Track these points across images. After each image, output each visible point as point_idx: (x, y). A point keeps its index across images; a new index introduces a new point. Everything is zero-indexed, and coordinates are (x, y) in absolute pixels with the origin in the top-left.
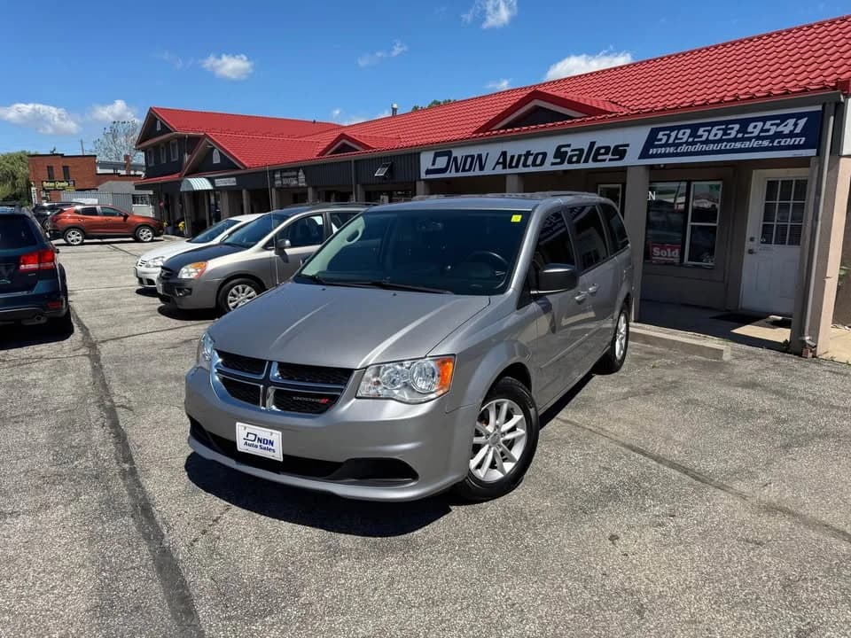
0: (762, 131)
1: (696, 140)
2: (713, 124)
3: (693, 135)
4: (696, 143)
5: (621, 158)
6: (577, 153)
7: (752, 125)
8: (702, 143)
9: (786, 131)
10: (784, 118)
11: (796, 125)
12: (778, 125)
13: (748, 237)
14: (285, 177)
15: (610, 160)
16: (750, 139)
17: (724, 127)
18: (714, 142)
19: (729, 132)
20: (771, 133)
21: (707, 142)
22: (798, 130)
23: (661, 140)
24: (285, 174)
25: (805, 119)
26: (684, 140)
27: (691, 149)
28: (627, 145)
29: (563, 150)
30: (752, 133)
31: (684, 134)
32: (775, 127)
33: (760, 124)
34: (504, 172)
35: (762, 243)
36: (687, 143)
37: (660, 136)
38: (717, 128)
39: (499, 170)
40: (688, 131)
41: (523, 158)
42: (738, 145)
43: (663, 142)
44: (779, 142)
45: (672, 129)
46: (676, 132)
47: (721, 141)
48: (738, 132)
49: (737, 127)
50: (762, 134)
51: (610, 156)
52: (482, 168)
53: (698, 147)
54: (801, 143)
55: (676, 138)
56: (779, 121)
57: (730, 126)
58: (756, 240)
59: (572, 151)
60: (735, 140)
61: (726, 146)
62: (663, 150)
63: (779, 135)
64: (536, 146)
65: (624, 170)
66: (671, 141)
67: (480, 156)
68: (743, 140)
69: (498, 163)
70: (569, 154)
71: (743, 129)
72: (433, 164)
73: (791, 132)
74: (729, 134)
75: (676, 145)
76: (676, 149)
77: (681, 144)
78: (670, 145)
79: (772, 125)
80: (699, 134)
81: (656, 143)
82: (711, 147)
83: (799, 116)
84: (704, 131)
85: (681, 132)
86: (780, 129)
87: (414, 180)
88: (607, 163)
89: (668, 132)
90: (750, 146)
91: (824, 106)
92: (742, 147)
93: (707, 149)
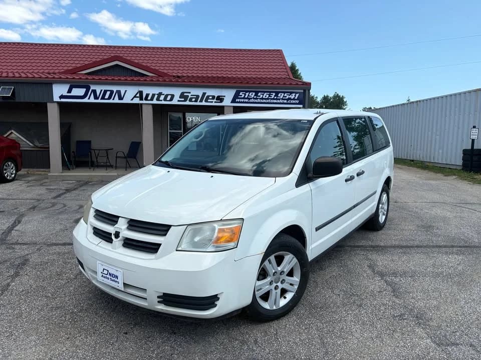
0: (284, 97)
1: (257, 97)
2: (265, 92)
3: (256, 95)
4: (258, 99)
5: (221, 102)
6: (195, 97)
7: (280, 94)
8: (260, 99)
9: (292, 98)
10: (291, 93)
11: (295, 96)
12: (289, 95)
15: (215, 102)
16: (279, 99)
17: (269, 93)
18: (265, 99)
19: (271, 96)
20: (287, 98)
21: (262, 99)
22: (296, 98)
23: (241, 96)
25: (298, 94)
26: (252, 97)
27: (255, 101)
28: (225, 96)
29: (185, 94)
30: (280, 97)
31: (252, 94)
33: (283, 94)
34: (141, 102)
36: (254, 98)
37: (241, 94)
38: (265, 94)
39: (137, 101)
40: (254, 94)
41: (156, 96)
42: (275, 101)
43: (243, 97)
44: (290, 101)
45: (247, 92)
46: (249, 93)
47: (268, 99)
48: (275, 96)
49: (274, 94)
51: (215, 100)
52: (121, 98)
53: (259, 101)
54: (298, 102)
55: (249, 96)
57: (271, 94)
60: (274, 99)
61: (270, 101)
62: (243, 100)
63: (289, 99)
64: (166, 91)
65: (223, 107)
67: (119, 92)
68: (277, 99)
69: (135, 97)
70: (190, 97)
71: (277, 95)
72: (69, 91)
73: (294, 98)
75: (249, 99)
77: (251, 98)
78: (246, 98)
79: (287, 95)
80: (259, 95)
81: (239, 97)
82: (264, 101)
83: (296, 93)
84: (261, 94)
85: (251, 93)
86: (290, 97)
87: (45, 101)
88: (214, 103)
89: (245, 93)
90: (280, 102)
91: (304, 91)
92: (277, 102)
93: (262, 101)
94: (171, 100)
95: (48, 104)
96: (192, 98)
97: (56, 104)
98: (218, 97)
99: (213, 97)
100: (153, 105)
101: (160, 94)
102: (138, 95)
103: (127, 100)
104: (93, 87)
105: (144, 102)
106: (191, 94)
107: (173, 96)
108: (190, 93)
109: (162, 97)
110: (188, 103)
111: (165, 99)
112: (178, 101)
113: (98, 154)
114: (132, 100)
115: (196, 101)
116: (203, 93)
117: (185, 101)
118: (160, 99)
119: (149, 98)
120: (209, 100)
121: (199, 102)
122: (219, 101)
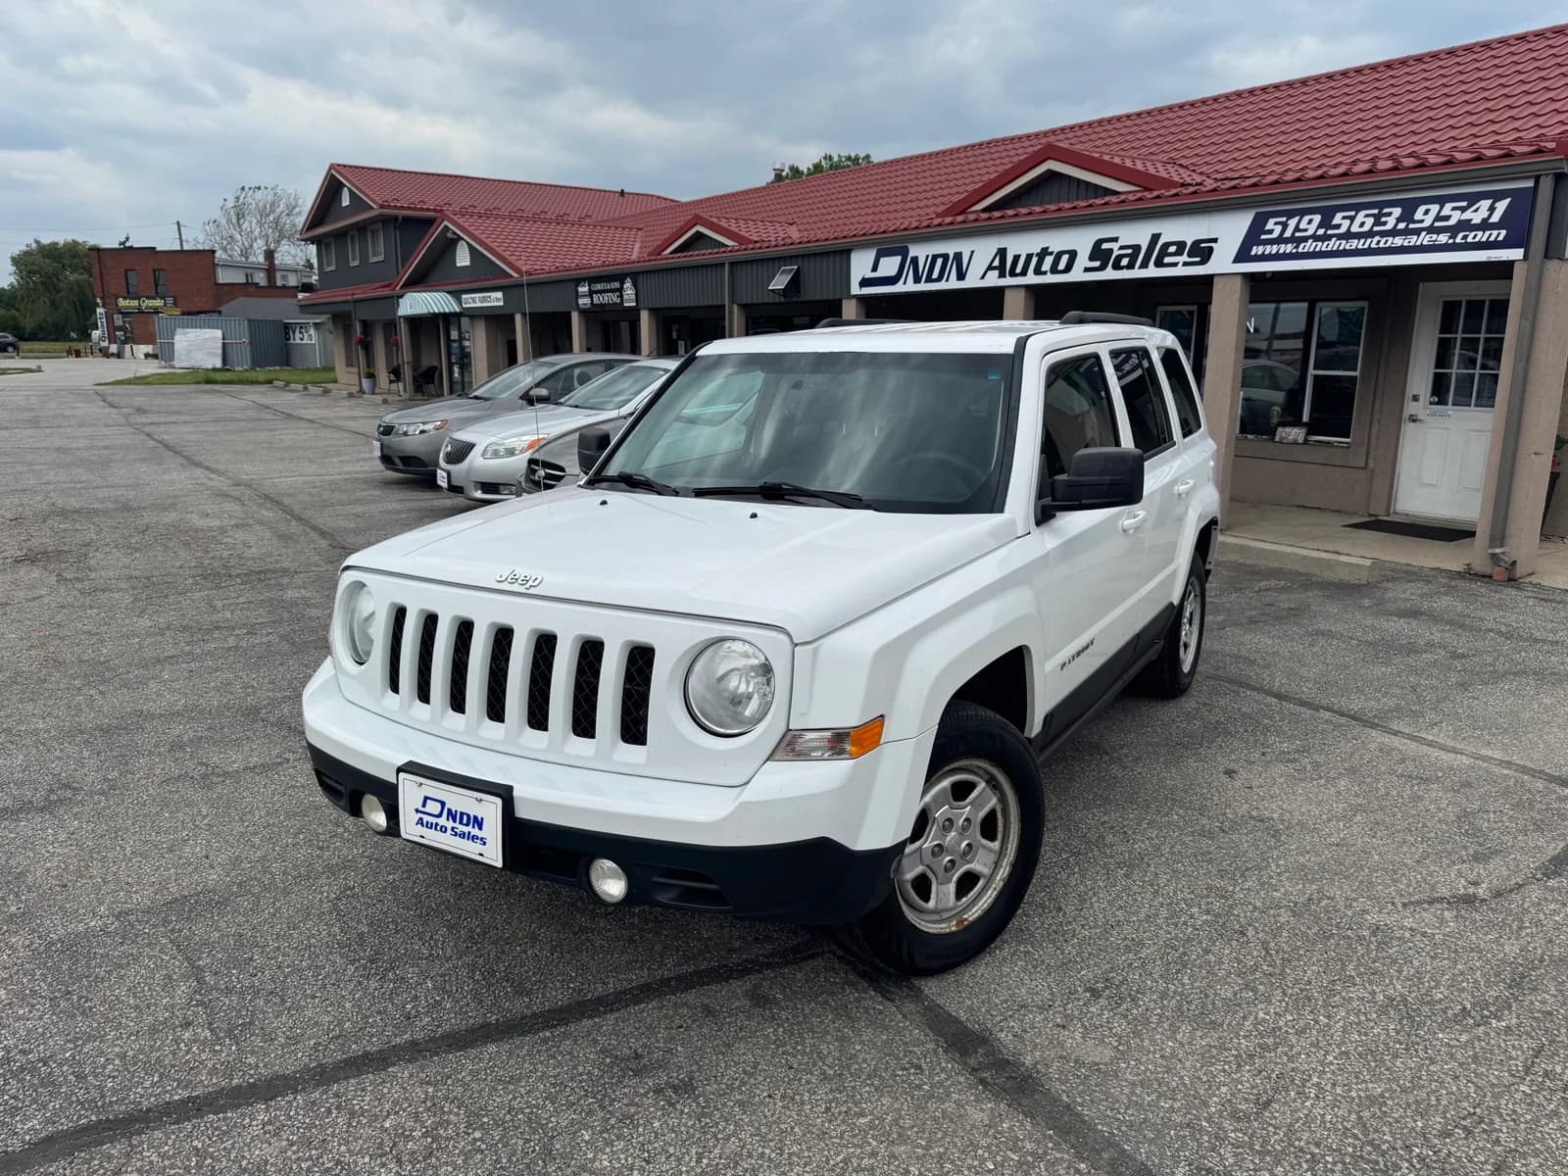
0: (1438, 218)
1: (1329, 232)
2: (1358, 208)
3: (1326, 223)
4: (1330, 238)
5: (1204, 261)
6: (1130, 251)
7: (1422, 209)
8: (1340, 237)
9: (1477, 219)
10: (1473, 199)
11: (1492, 209)
12: (1463, 210)
13: (1409, 394)
14: (597, 292)
15: (1185, 264)
16: (1417, 232)
17: (1376, 211)
18: (1359, 236)
19: (1383, 219)
20: (1452, 222)
21: (1348, 235)
22: (1495, 218)
23: (1271, 232)
24: (599, 287)
25: (1508, 201)
26: (1310, 233)
27: (1322, 246)
28: (1215, 240)
29: (1105, 246)
31: (1310, 222)
32: (1459, 212)
33: (1434, 208)
34: (1003, 282)
35: (1431, 403)
36: (1315, 238)
37: (1270, 225)
38: (1365, 213)
39: (993, 280)
40: (1317, 218)
41: (1035, 260)
42: (1398, 241)
43: (1275, 235)
44: (1465, 237)
45: (1290, 214)
46: (1297, 218)
47: (1370, 234)
48: (1399, 220)
49: (1397, 212)
50: (1437, 224)
51: (1185, 258)
52: (961, 276)
53: (1333, 245)
54: (1501, 238)
55: (1297, 229)
56: (1464, 204)
57: (1386, 211)
58: (1421, 399)
59: (1121, 248)
60: (1394, 233)
61: (1379, 242)
62: (1274, 249)
63: (1465, 226)
64: (1058, 241)
65: (1208, 281)
66: (1288, 234)
67: (958, 256)
68: (1407, 232)
70: (1115, 254)
71: (1407, 216)
72: (875, 269)
73: (1485, 220)
74: (1385, 223)
75: (1299, 241)
76: (1297, 247)
77: (1305, 239)
78: (1287, 241)
79: (1454, 209)
80: (1336, 221)
81: (1263, 237)
82: (1354, 244)
83: (1498, 196)
84: (1344, 218)
85: (1306, 218)
86: (1467, 215)
87: (838, 297)
88: (1180, 268)
89: (1284, 219)
90: (1418, 243)
91: (1537, 179)
92: (1406, 244)
93: (1347, 247)
94: (1068, 268)
95: (844, 302)
96: (1120, 258)
97: (854, 301)
98: (1196, 243)
99: (1181, 246)
100: (1029, 288)
101: (1044, 252)
102: (996, 263)
103: (972, 281)
104: (912, 253)
105: (1008, 281)
106: (1121, 243)
107: (1073, 254)
108: (1115, 240)
109: (1048, 261)
110: (1109, 274)
111: (1054, 270)
112: (1087, 270)
114: (983, 278)
115: (1131, 266)
116: (1153, 235)
117: (1102, 268)
118: (1043, 269)
119: (1018, 270)
120: (1167, 260)
121: (1140, 268)
122: (1198, 259)
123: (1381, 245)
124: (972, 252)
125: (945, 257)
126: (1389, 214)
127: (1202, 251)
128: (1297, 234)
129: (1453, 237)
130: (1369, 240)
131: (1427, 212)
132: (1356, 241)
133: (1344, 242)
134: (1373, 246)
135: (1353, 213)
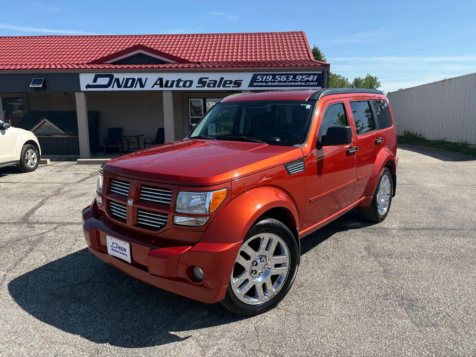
0: (302, 79)
1: (275, 80)
2: (282, 75)
3: (274, 77)
4: (275, 82)
5: (239, 86)
6: (213, 82)
7: (298, 76)
8: (278, 82)
9: (311, 79)
10: (309, 75)
11: (314, 78)
15: (233, 87)
16: (297, 82)
17: (287, 76)
19: (289, 78)
20: (305, 80)
22: (315, 80)
23: (259, 79)
25: (317, 76)
26: (270, 80)
27: (273, 84)
28: (242, 81)
29: (203, 80)
30: (298, 79)
31: (269, 77)
32: (306, 78)
33: (301, 76)
34: (162, 89)
36: (271, 82)
37: (258, 77)
38: (284, 76)
39: (157, 88)
41: (175, 83)
42: (293, 84)
44: (308, 84)
45: (264, 75)
46: (266, 76)
48: (293, 79)
49: (292, 77)
50: (302, 80)
51: (232, 85)
52: (142, 86)
53: (276, 84)
54: (316, 84)
55: (266, 79)
56: (307, 76)
57: (289, 76)
59: (210, 81)
60: (292, 81)
61: (288, 84)
62: (260, 84)
63: (308, 81)
66: (264, 80)
67: (140, 80)
68: (295, 82)
69: (156, 84)
70: (208, 82)
71: (294, 77)
72: (95, 81)
74: (289, 79)
76: (266, 84)
77: (269, 82)
78: (265, 82)
79: (305, 77)
80: (276, 78)
81: (256, 81)
83: (314, 75)
84: (278, 77)
86: (308, 79)
87: (73, 91)
88: (231, 88)
89: (262, 76)
90: (298, 84)
91: (323, 72)
92: (295, 84)
93: (280, 84)
94: (190, 86)
95: (76, 93)
96: (210, 84)
97: (83, 93)
98: (236, 81)
99: (231, 82)
101: (179, 81)
102: (158, 82)
103: (148, 87)
104: (116, 77)
105: (164, 89)
106: (209, 79)
107: (191, 82)
109: (181, 84)
110: (206, 88)
111: (184, 86)
112: (197, 87)
113: (130, 141)
114: (153, 87)
115: (214, 86)
116: (221, 78)
117: (204, 86)
118: (179, 86)
119: (169, 85)
121: (218, 87)
122: (237, 86)
123: (289, 84)
124: (147, 79)
125: (134, 80)
126: (290, 77)
127: (238, 83)
128: (266, 80)
129: (306, 83)
130: (286, 83)
131: (299, 77)
132: (282, 83)
133: (279, 83)
134: (287, 84)
135: (281, 76)
